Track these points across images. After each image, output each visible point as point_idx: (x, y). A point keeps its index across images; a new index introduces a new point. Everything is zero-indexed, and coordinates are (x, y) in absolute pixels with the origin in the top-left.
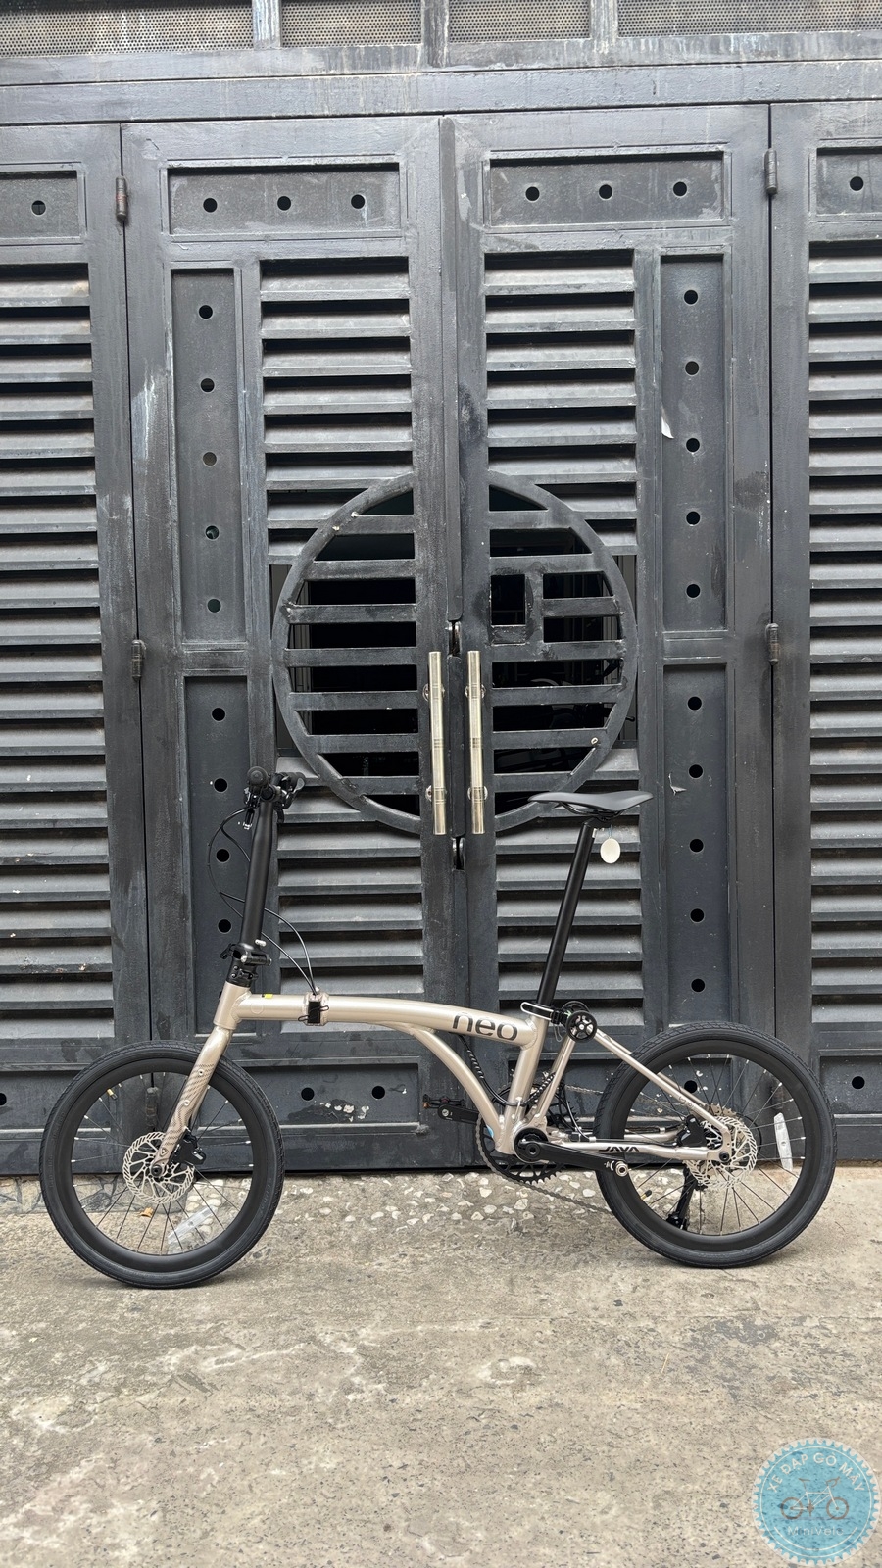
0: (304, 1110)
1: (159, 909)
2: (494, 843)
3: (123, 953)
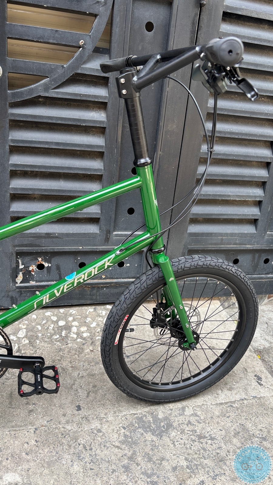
2: (7, 111)
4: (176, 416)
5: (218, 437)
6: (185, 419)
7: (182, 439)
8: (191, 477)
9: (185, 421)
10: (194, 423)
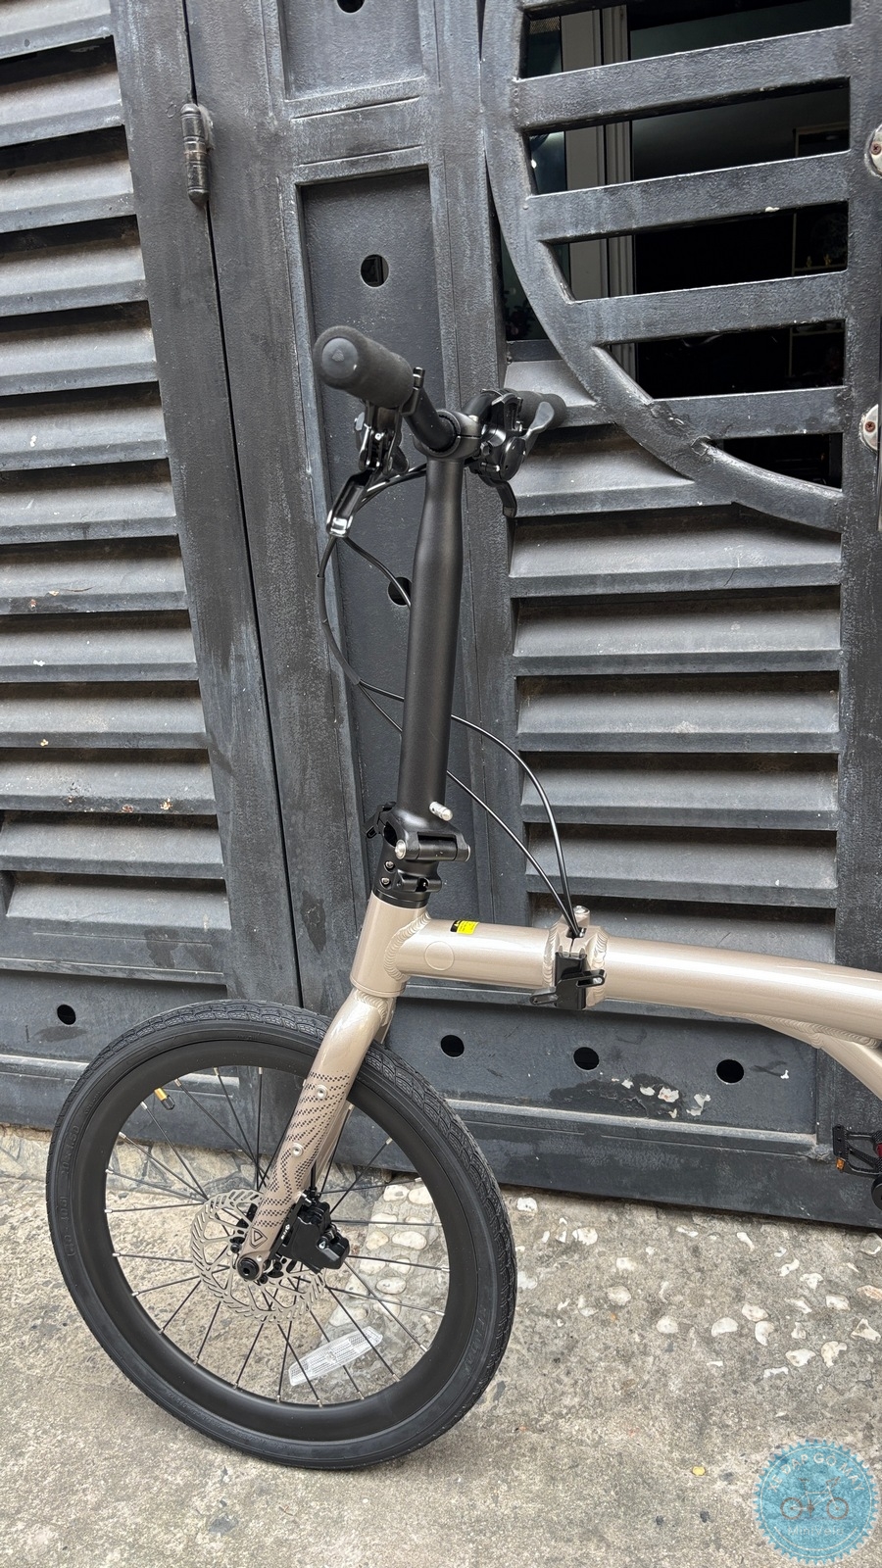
0: (580, 1086)
1: (288, 701)
3: (231, 781)
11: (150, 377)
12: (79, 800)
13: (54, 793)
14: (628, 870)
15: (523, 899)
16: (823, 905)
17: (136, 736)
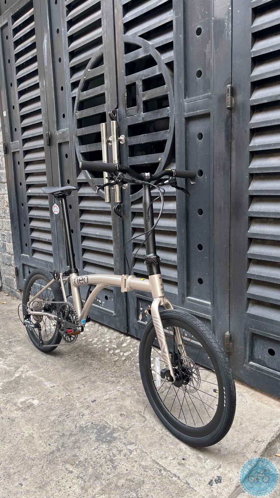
2: (130, 207)
3: (53, 237)
4: (121, 442)
5: (118, 470)
6: (122, 447)
7: (102, 451)
8: (73, 465)
9: (121, 448)
10: (122, 453)
11: (45, 171)
12: (39, 238)
13: (37, 237)
14: (93, 258)
15: (82, 262)
16: (112, 267)
17: (44, 228)
